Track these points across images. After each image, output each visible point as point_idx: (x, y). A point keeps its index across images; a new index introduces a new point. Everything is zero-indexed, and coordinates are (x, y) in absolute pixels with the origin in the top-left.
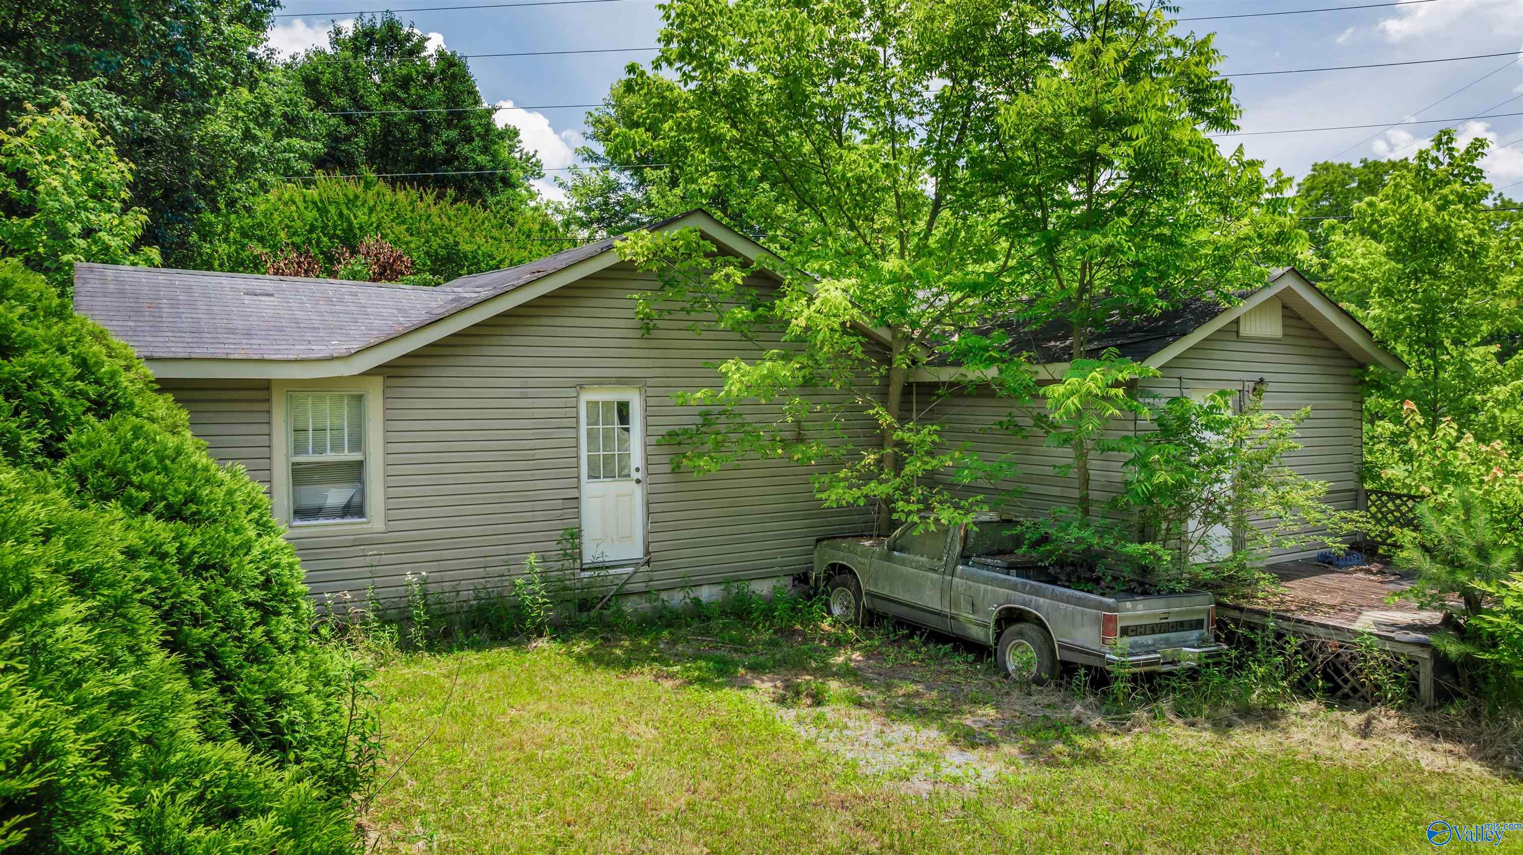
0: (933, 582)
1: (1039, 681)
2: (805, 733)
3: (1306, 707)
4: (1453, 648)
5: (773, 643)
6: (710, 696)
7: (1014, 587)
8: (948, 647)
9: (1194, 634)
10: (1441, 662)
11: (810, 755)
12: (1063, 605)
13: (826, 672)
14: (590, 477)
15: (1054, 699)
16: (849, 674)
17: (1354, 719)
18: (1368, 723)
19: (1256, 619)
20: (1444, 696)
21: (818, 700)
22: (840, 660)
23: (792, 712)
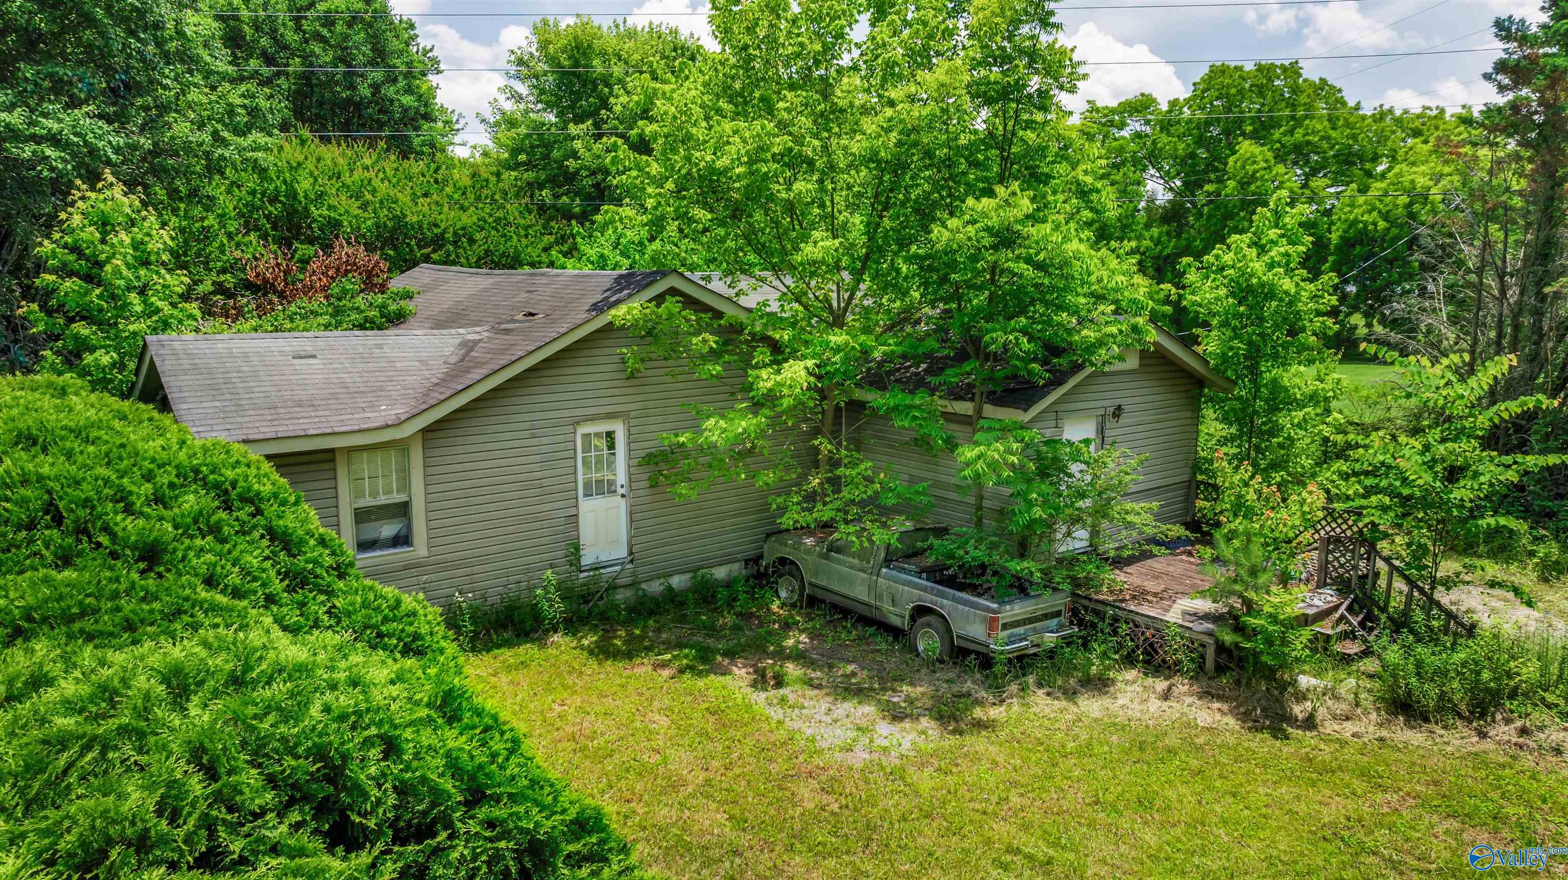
0: (863, 580)
1: (941, 661)
2: (776, 713)
3: (1131, 674)
4: (1228, 638)
5: (736, 628)
6: (701, 683)
7: (925, 589)
8: (872, 630)
9: (1054, 623)
10: (1221, 648)
11: (782, 734)
12: (960, 607)
13: (782, 655)
14: (585, 495)
15: (952, 675)
16: (799, 657)
17: (1161, 685)
18: (1169, 689)
19: (1100, 607)
20: (1220, 669)
21: (779, 682)
22: (790, 642)
23: (763, 695)
